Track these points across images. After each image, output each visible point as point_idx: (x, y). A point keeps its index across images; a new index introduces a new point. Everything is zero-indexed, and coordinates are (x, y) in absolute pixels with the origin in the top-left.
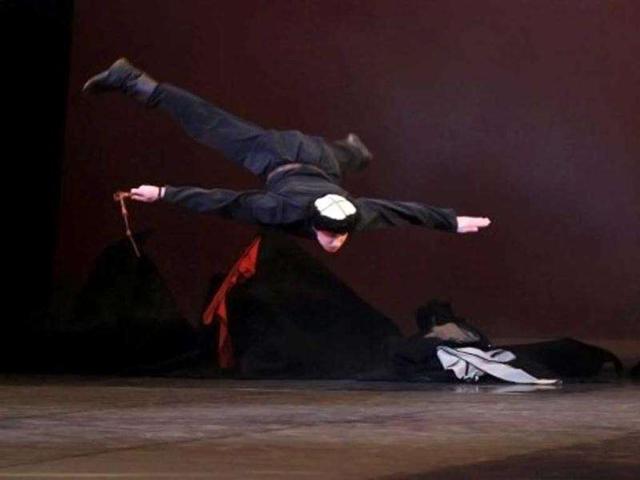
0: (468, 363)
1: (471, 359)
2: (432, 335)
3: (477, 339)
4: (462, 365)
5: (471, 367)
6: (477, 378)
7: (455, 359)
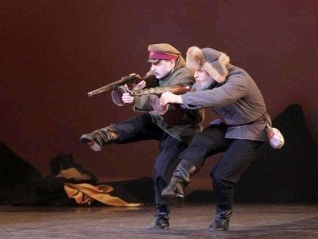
0: (84, 194)
1: (86, 192)
2: (60, 176)
3: (89, 178)
4: (80, 195)
5: (85, 197)
6: (90, 203)
7: (76, 191)
